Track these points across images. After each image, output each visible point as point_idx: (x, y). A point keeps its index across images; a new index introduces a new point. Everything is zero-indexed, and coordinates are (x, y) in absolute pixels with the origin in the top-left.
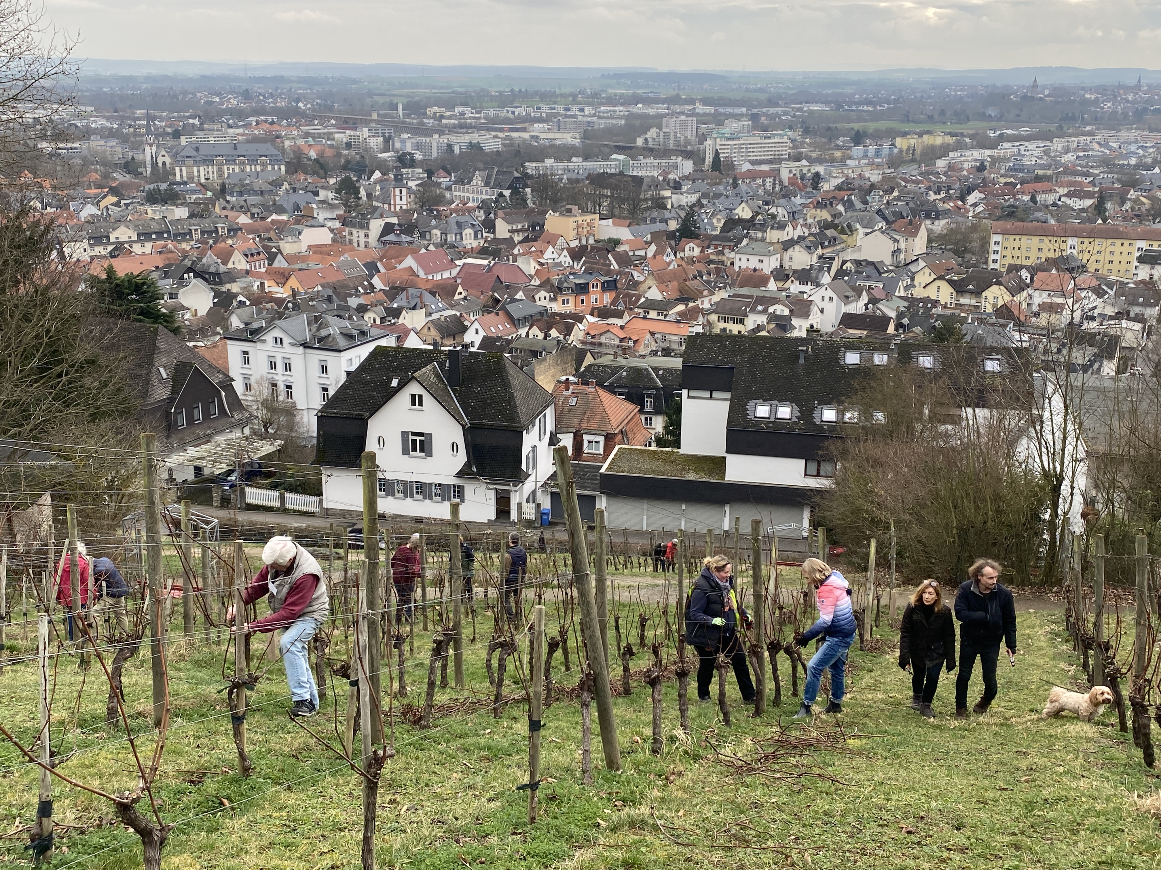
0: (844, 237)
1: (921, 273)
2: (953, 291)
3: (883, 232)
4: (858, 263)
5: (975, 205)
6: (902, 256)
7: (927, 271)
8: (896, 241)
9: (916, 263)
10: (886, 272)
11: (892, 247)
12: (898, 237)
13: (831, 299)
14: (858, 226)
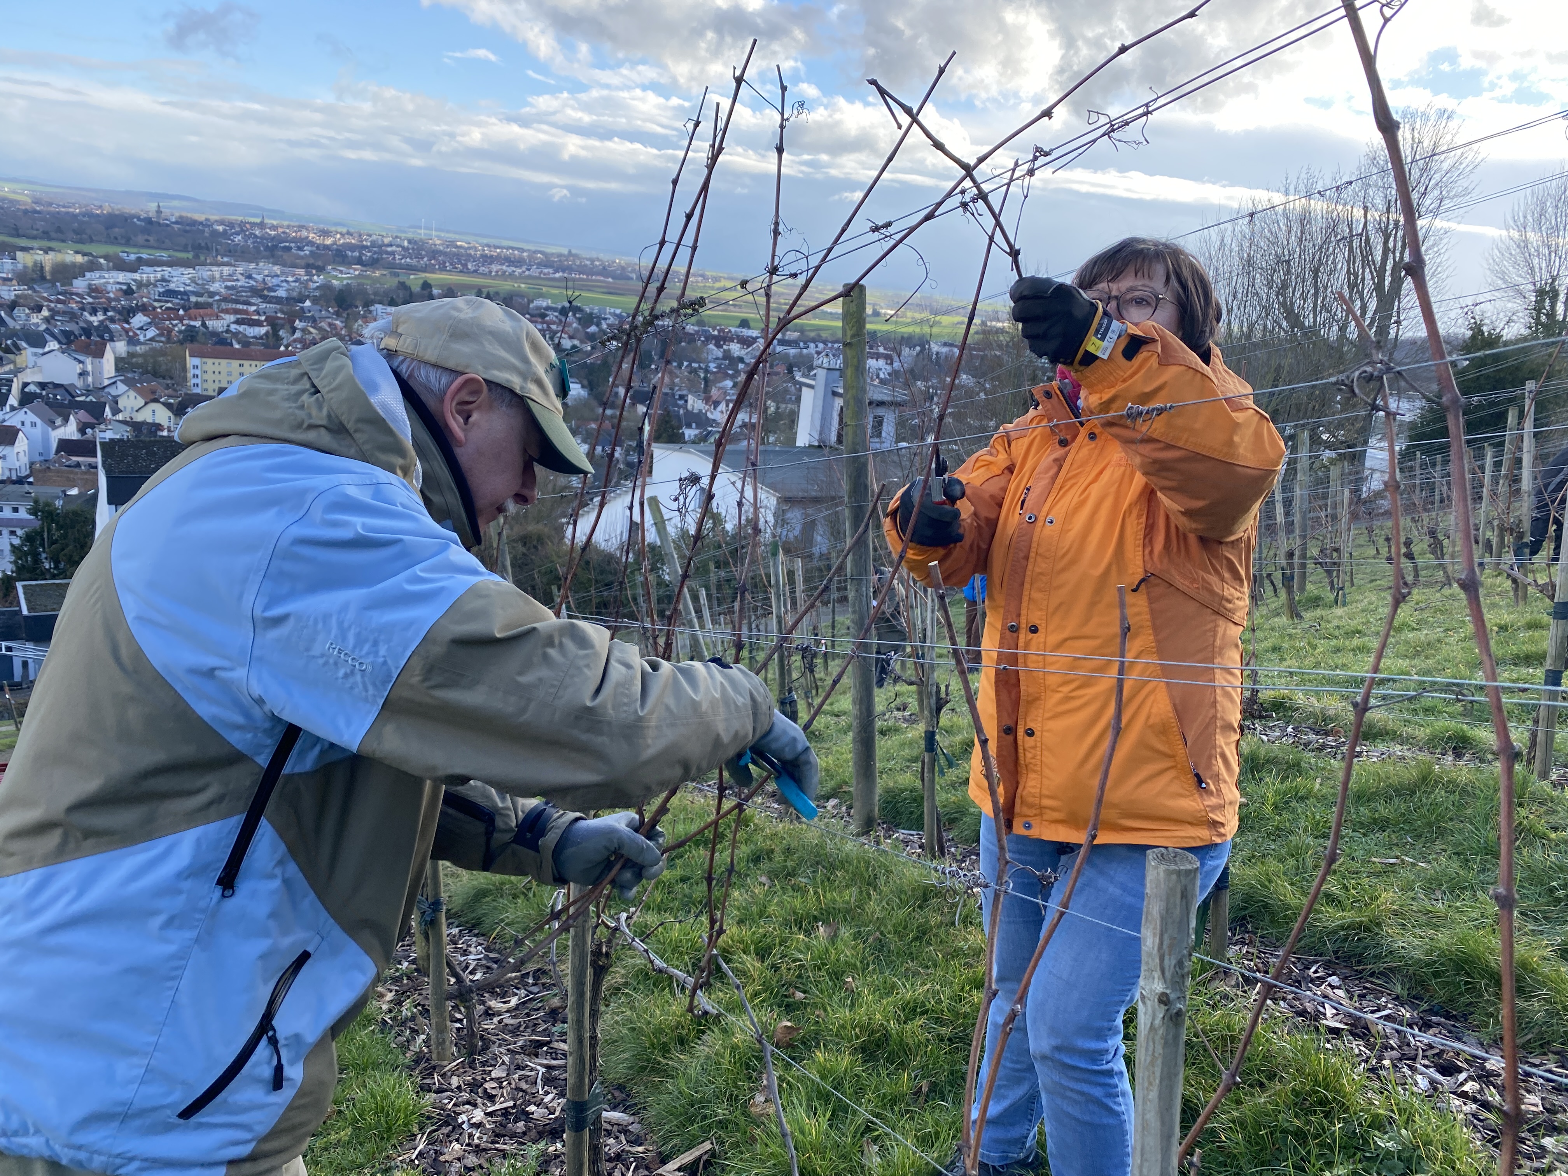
0: (11, 356)
1: (125, 396)
2: (171, 414)
3: (63, 353)
4: (42, 385)
5: (141, 328)
6: (90, 379)
7: (132, 394)
8: (80, 362)
9: (114, 386)
10: (79, 396)
11: (78, 368)
12: (81, 358)
13: (34, 424)
14: (24, 344)
